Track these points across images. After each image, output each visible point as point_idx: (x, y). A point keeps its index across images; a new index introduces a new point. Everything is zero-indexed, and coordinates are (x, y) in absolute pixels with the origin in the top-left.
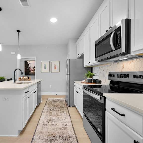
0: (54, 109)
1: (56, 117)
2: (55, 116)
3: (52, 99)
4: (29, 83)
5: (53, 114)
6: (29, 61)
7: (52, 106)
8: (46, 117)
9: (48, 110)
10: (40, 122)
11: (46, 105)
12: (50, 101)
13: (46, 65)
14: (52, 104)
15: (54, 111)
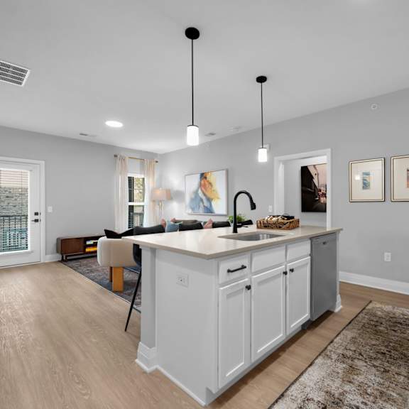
0: (379, 355)
1: (371, 398)
2: (369, 391)
3: (388, 308)
4: (272, 236)
5: (361, 378)
6: (314, 166)
7: (374, 342)
8: (328, 382)
9: (349, 353)
10: (294, 390)
11: (350, 326)
12: (375, 316)
13: (368, 174)
14: (377, 332)
15: (374, 366)
